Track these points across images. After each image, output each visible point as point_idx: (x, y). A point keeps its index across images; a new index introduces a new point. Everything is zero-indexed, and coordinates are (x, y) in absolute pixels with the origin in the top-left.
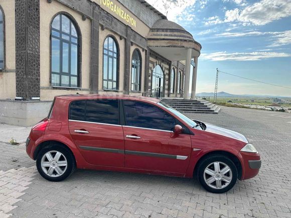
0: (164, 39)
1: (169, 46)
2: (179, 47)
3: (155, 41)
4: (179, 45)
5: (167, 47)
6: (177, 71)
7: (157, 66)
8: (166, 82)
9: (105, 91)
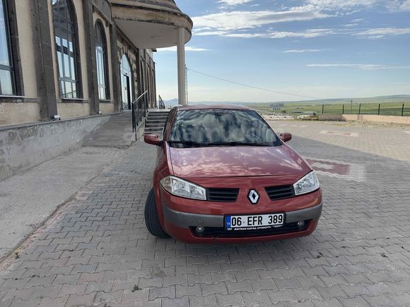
0: (141, 8)
1: (150, 21)
2: (166, 23)
3: (126, 10)
4: (167, 20)
5: (147, 21)
6: (145, 65)
7: (124, 56)
8: (136, 84)
9: (64, 101)
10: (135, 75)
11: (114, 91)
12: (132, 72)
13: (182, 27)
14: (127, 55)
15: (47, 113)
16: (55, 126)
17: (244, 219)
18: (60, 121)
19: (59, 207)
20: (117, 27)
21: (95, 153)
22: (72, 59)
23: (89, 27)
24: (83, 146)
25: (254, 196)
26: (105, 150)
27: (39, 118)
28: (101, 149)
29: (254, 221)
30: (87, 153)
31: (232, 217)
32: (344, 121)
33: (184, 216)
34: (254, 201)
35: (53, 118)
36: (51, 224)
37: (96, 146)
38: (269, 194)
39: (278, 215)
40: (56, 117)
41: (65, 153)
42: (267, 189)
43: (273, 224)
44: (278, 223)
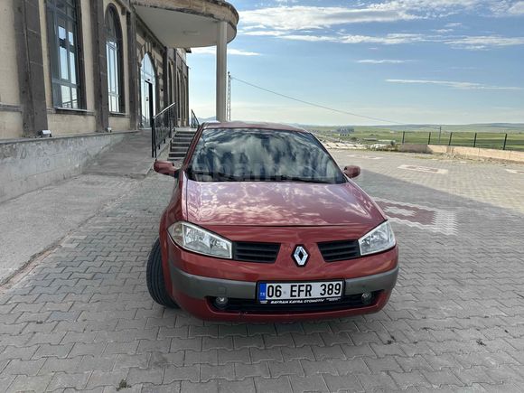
1: (181, 10)
2: (203, 14)
4: (204, 10)
5: (177, 10)
6: (174, 69)
7: (146, 56)
8: (161, 94)
9: (58, 111)
10: (161, 82)
11: (131, 102)
12: (157, 78)
13: (224, 20)
14: (150, 54)
15: (33, 126)
16: (43, 145)
17: (286, 288)
18: (51, 139)
19: (34, 257)
20: (137, 16)
21: (99, 183)
22: (72, 55)
23: (96, 13)
24: (84, 173)
25: (301, 256)
26: (113, 180)
27: (22, 133)
28: (107, 178)
29: (300, 291)
30: (87, 183)
31: (268, 285)
32: (430, 153)
33: (198, 281)
34: (301, 262)
35: (40, 134)
36: (19, 282)
37: (101, 174)
38: (323, 253)
39: (334, 283)
40: (44, 132)
41: (57, 182)
42: (320, 245)
43: (326, 295)
44: (334, 295)
